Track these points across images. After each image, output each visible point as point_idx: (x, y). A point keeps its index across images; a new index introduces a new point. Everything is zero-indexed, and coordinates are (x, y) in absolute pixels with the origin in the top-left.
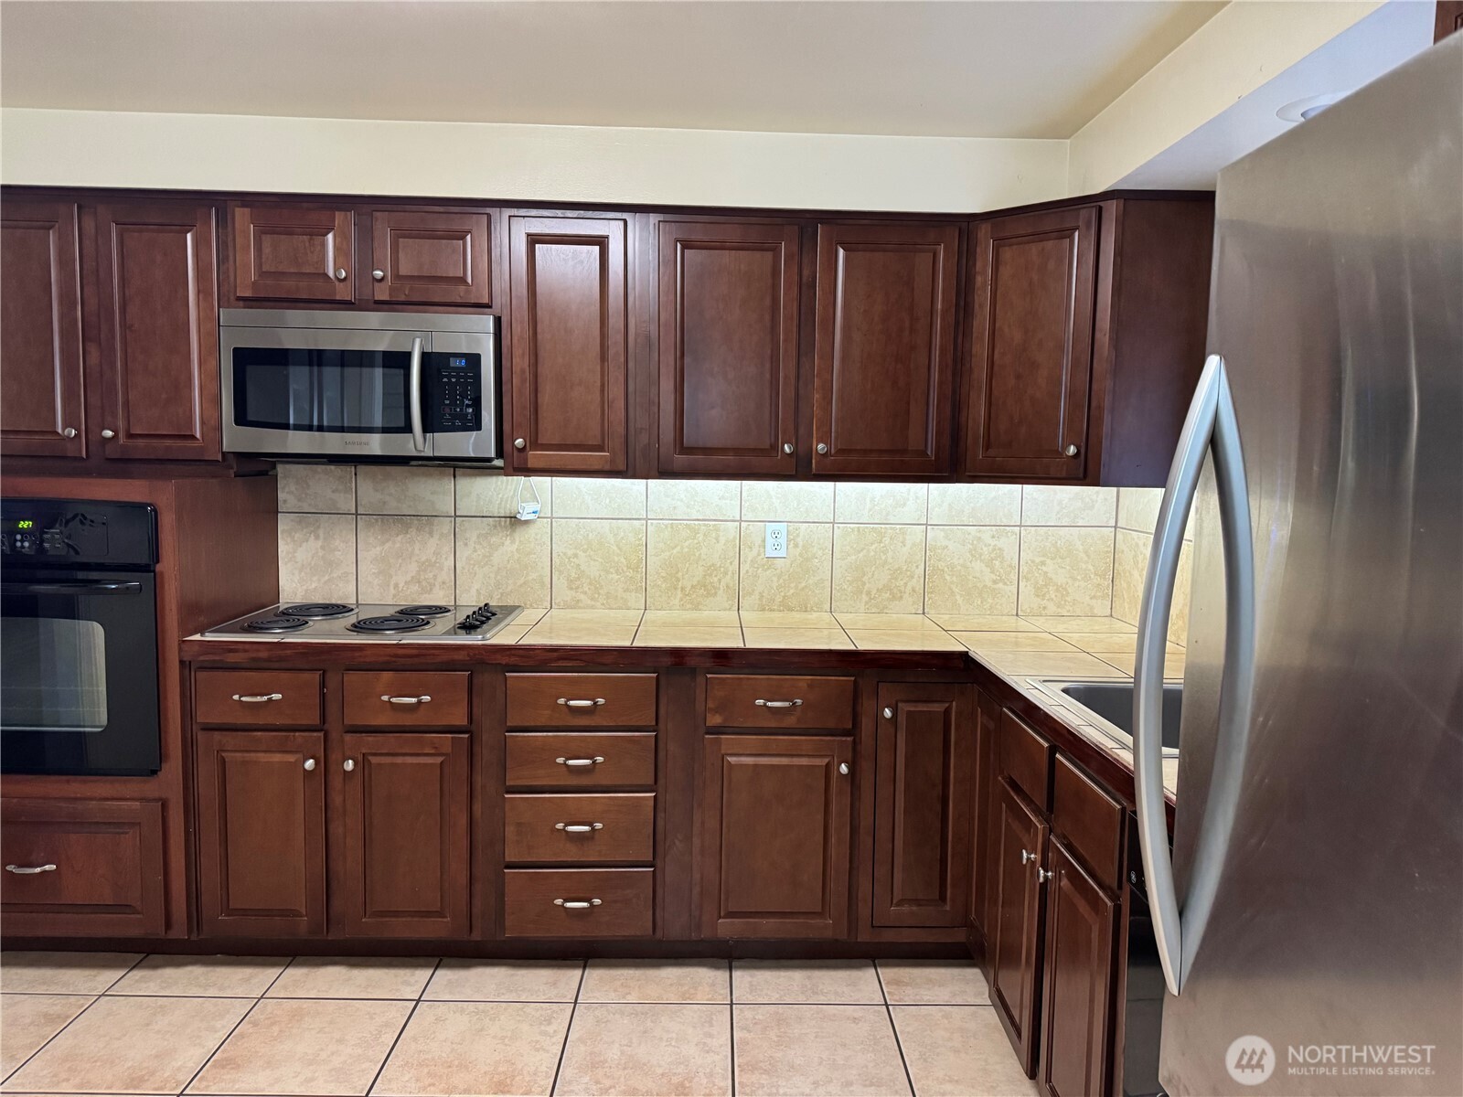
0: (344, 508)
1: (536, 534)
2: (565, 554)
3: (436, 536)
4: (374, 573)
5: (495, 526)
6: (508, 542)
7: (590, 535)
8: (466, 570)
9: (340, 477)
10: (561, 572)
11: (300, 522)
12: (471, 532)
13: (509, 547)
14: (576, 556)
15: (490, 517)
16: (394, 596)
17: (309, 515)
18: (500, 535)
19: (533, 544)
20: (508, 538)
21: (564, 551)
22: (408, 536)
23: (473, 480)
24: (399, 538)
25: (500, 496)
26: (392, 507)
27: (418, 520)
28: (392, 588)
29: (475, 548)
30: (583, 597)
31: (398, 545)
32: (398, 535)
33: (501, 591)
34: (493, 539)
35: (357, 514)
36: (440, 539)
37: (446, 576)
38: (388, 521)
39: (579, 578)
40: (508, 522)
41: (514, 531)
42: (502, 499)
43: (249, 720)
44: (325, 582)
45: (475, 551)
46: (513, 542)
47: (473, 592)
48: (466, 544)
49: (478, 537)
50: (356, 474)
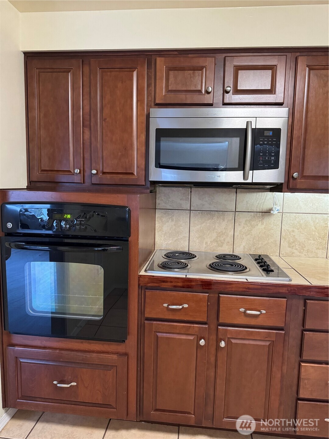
0: (185, 208)
1: (275, 221)
2: (288, 230)
3: (226, 221)
4: (197, 237)
5: (254, 216)
6: (260, 224)
7: (301, 221)
8: (239, 237)
9: (184, 193)
10: (285, 239)
11: (165, 214)
12: (242, 219)
13: (261, 226)
14: (293, 231)
15: (252, 212)
16: (205, 248)
17: (170, 210)
18: (257, 220)
19: (272, 225)
20: (260, 222)
21: (288, 229)
22: (213, 220)
23: (245, 194)
24: (209, 221)
25: (258, 202)
26: (207, 207)
27: (218, 213)
28: (204, 244)
29: (244, 226)
30: (295, 251)
31: (208, 224)
32: (208, 220)
33: (255, 247)
34: (253, 223)
35: (190, 210)
36: (227, 222)
37: (230, 239)
38: (204, 213)
39: (294, 242)
40: (261, 215)
41: (263, 219)
42: (258, 203)
43: (171, 317)
44: (175, 241)
45: (244, 228)
46: (262, 224)
47: (242, 247)
48: (240, 225)
49: (246, 221)
50: (191, 192)
